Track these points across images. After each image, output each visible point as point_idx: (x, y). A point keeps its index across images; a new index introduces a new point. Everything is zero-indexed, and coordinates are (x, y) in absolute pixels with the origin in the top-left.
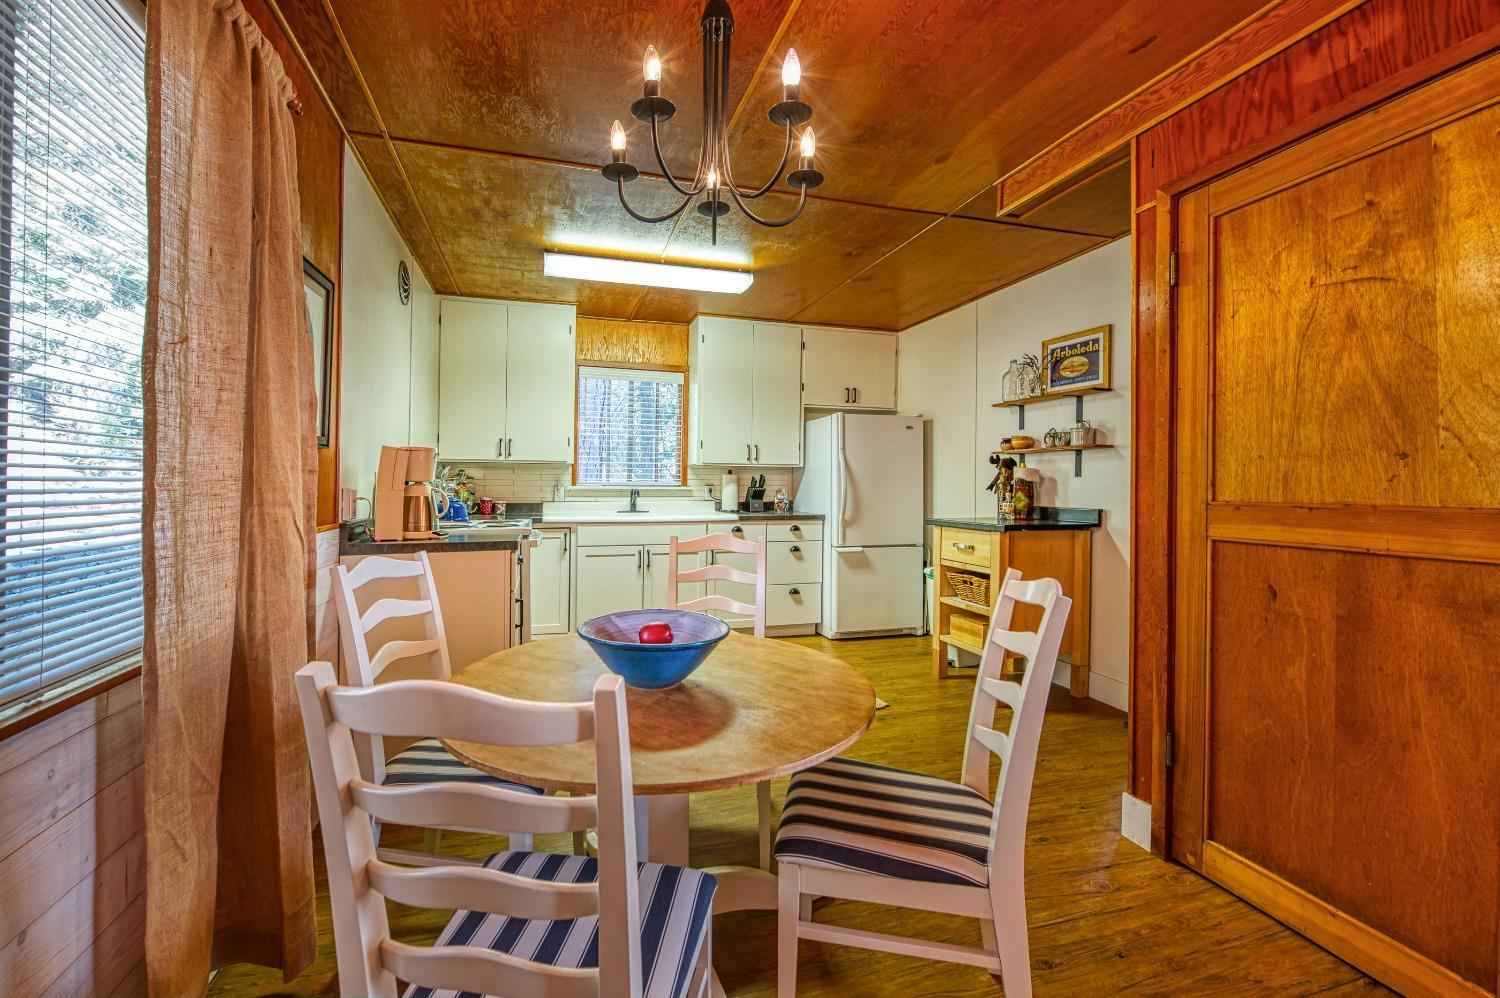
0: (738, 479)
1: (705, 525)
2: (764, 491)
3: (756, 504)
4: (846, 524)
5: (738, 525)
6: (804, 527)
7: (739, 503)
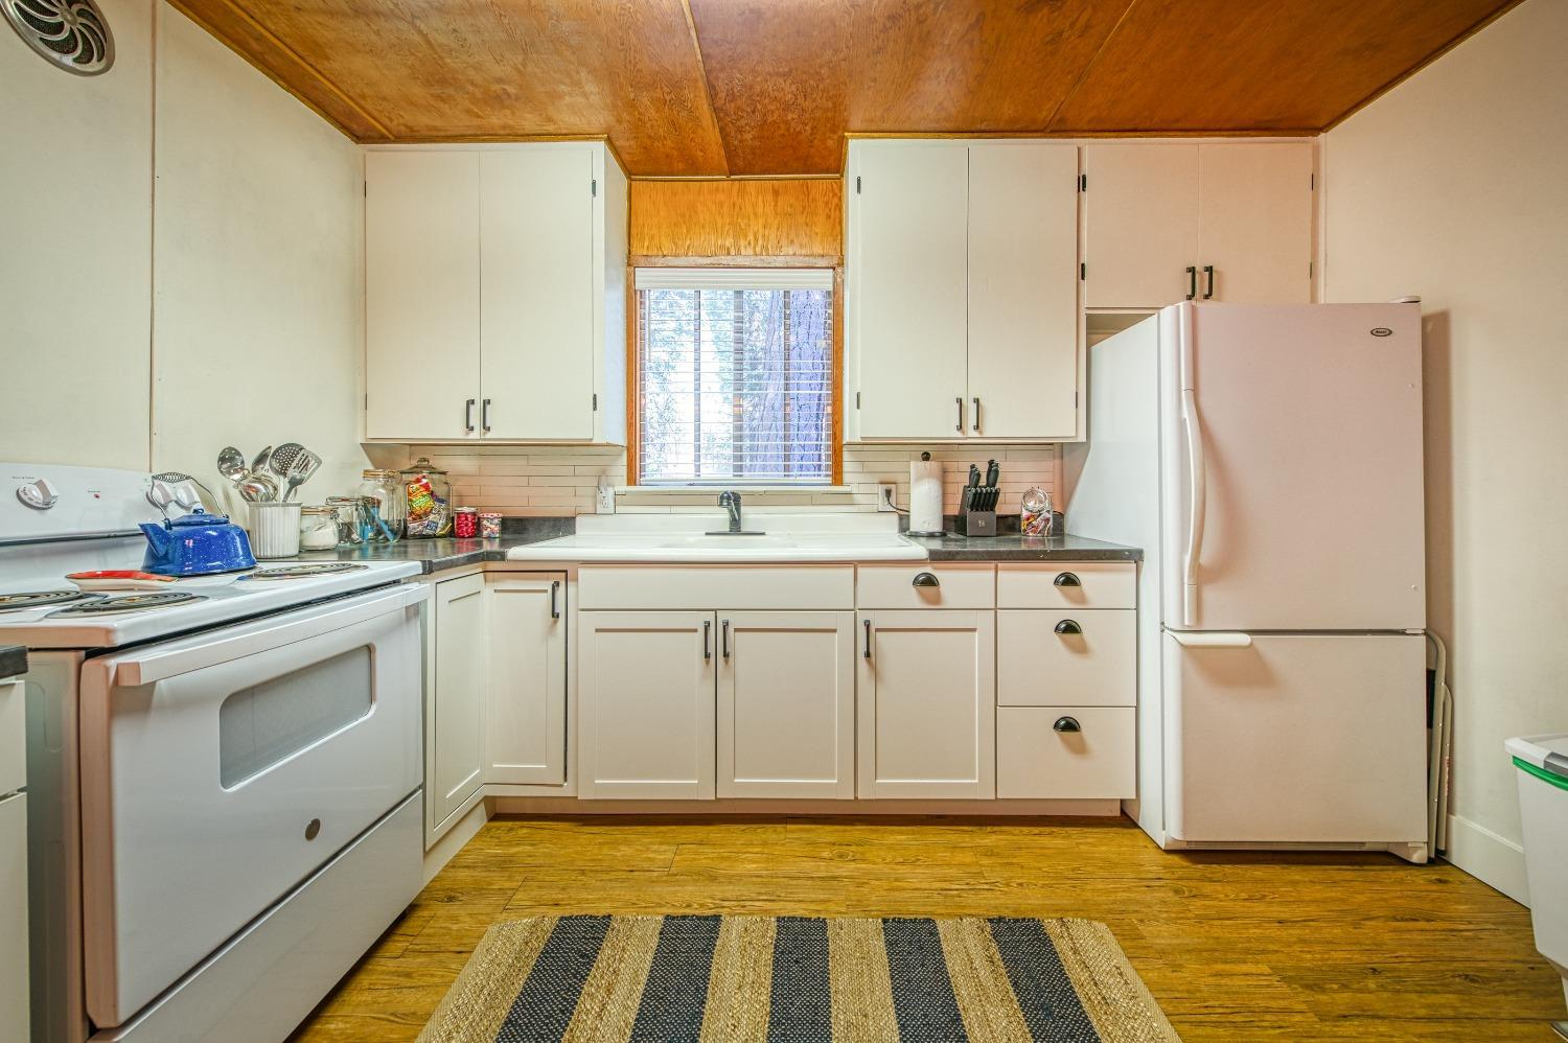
0: (944, 472)
1: (851, 571)
2: (997, 493)
3: (981, 519)
4: (1202, 576)
5: (928, 569)
6: (1091, 578)
7: (946, 518)
